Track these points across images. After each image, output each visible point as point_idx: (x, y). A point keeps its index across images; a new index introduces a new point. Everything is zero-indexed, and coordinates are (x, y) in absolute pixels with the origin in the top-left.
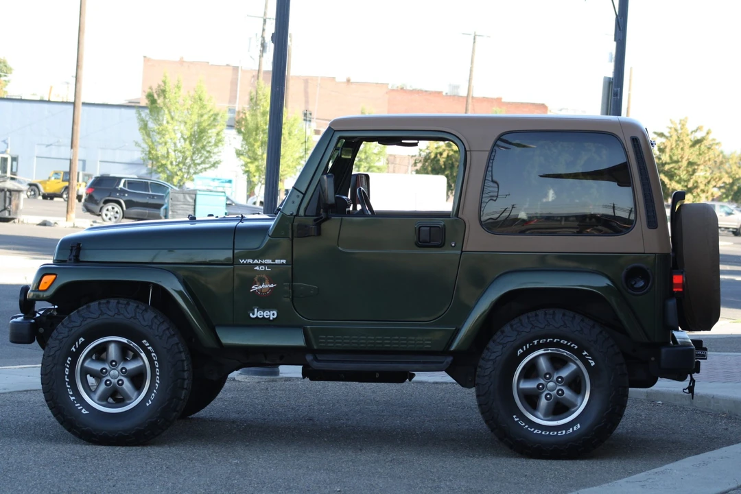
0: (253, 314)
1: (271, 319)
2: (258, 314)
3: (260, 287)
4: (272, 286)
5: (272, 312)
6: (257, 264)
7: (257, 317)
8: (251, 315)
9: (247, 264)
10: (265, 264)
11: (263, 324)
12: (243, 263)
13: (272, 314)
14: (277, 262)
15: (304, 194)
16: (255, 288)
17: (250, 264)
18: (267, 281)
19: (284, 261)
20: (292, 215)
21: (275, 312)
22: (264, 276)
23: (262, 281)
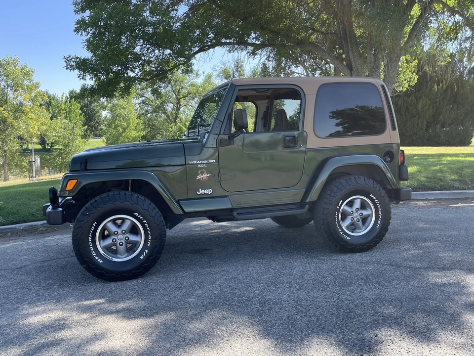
1: (209, 194)
2: (201, 192)
3: (202, 177)
6: (199, 164)
7: (201, 194)
8: (198, 192)
9: (193, 164)
10: (203, 163)
12: (191, 164)
13: (209, 191)
14: (210, 161)
15: (223, 122)
16: (199, 177)
17: (195, 164)
18: (205, 173)
19: (214, 161)
20: (217, 134)
21: (211, 190)
22: (204, 170)
23: (202, 173)
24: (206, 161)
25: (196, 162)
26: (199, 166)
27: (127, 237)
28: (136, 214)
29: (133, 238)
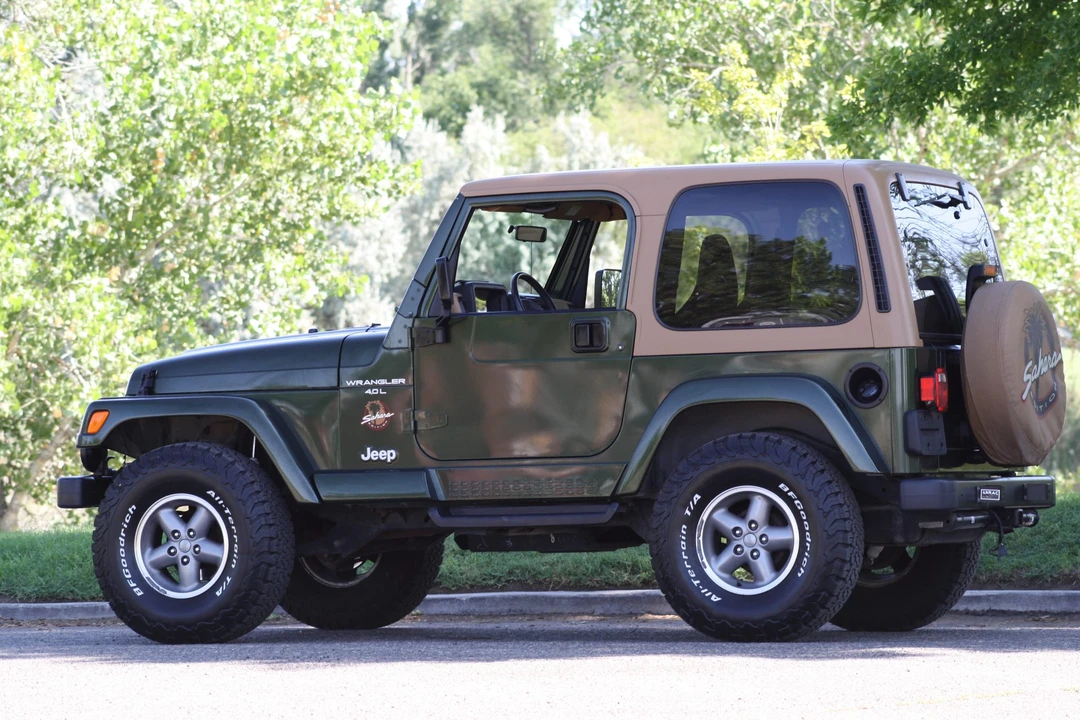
0: (366, 456)
1: (389, 461)
2: (371, 455)
3: (374, 418)
4: (389, 415)
5: (389, 452)
6: (368, 387)
7: (370, 460)
8: (363, 457)
9: (355, 386)
10: (378, 387)
11: (380, 467)
12: (351, 387)
13: (389, 455)
14: (394, 382)
15: (427, 288)
16: (367, 419)
17: (359, 386)
18: (382, 410)
19: (403, 381)
20: (411, 316)
21: (393, 452)
22: (378, 402)
23: (375, 410)
24: (383, 382)
25: (361, 382)
26: (368, 392)
27: (196, 546)
28: (212, 493)
29: (209, 549)
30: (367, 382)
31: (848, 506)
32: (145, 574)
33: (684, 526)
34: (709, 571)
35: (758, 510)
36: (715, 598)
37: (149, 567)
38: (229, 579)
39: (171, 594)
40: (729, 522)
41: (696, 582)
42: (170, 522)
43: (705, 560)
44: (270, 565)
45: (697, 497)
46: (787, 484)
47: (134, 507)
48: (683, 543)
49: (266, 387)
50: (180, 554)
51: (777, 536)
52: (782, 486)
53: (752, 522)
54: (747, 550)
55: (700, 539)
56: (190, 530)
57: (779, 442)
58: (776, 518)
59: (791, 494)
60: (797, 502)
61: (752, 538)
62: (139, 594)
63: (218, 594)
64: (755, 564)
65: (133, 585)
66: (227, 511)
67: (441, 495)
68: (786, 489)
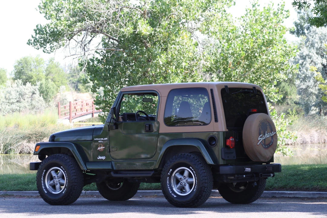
1: (104, 159)
2: (100, 158)
3: (100, 148)
4: (104, 148)
6: (99, 140)
7: (99, 159)
10: (101, 140)
11: (101, 161)
12: (95, 140)
14: (105, 139)
16: (99, 148)
19: (107, 139)
20: (109, 122)
21: (104, 157)
22: (101, 144)
23: (101, 146)
24: (102, 139)
25: (97, 139)
26: (99, 141)
27: (59, 180)
28: (62, 167)
29: (62, 181)
30: (99, 139)
31: (207, 173)
32: (48, 187)
33: (168, 177)
34: (174, 189)
35: (186, 174)
36: (175, 196)
37: (49, 186)
38: (65, 189)
39: (53, 193)
40: (179, 176)
41: (171, 192)
42: (54, 174)
43: (173, 186)
44: (75, 186)
45: (171, 170)
46: (192, 167)
47: (45, 170)
48: (168, 182)
49: (76, 140)
50: (56, 182)
51: (190, 180)
52: (190, 167)
53: (185, 176)
54: (183, 184)
55: (172, 181)
56: (58, 176)
57: (190, 156)
58: (190, 176)
59: (192, 169)
60: (194, 172)
61: (185, 181)
62: (46, 192)
63: (63, 193)
64: (185, 187)
65: (45, 190)
66: (65, 172)
67: (115, 168)
68: (191, 168)
